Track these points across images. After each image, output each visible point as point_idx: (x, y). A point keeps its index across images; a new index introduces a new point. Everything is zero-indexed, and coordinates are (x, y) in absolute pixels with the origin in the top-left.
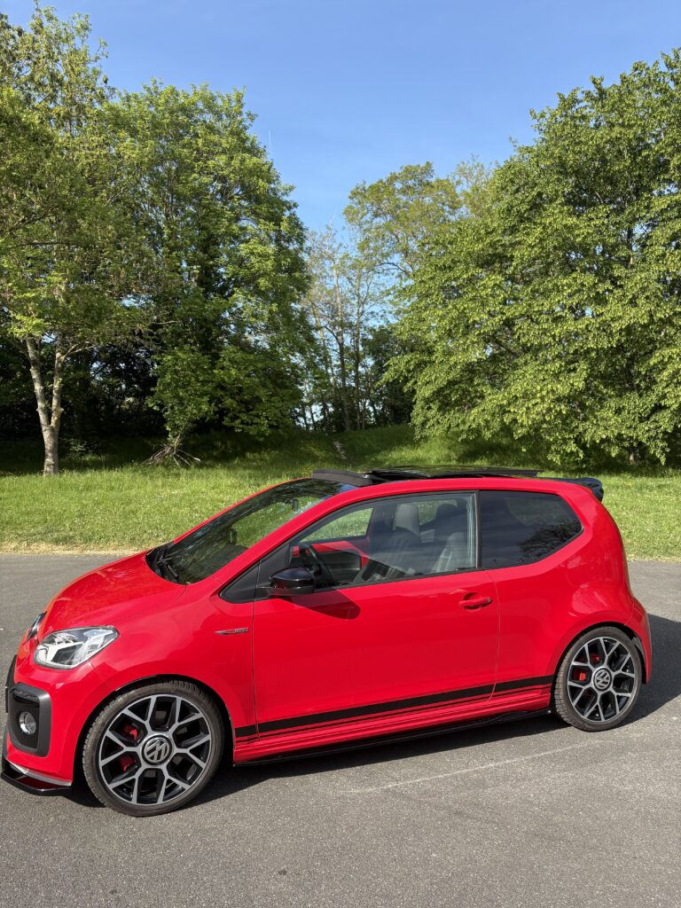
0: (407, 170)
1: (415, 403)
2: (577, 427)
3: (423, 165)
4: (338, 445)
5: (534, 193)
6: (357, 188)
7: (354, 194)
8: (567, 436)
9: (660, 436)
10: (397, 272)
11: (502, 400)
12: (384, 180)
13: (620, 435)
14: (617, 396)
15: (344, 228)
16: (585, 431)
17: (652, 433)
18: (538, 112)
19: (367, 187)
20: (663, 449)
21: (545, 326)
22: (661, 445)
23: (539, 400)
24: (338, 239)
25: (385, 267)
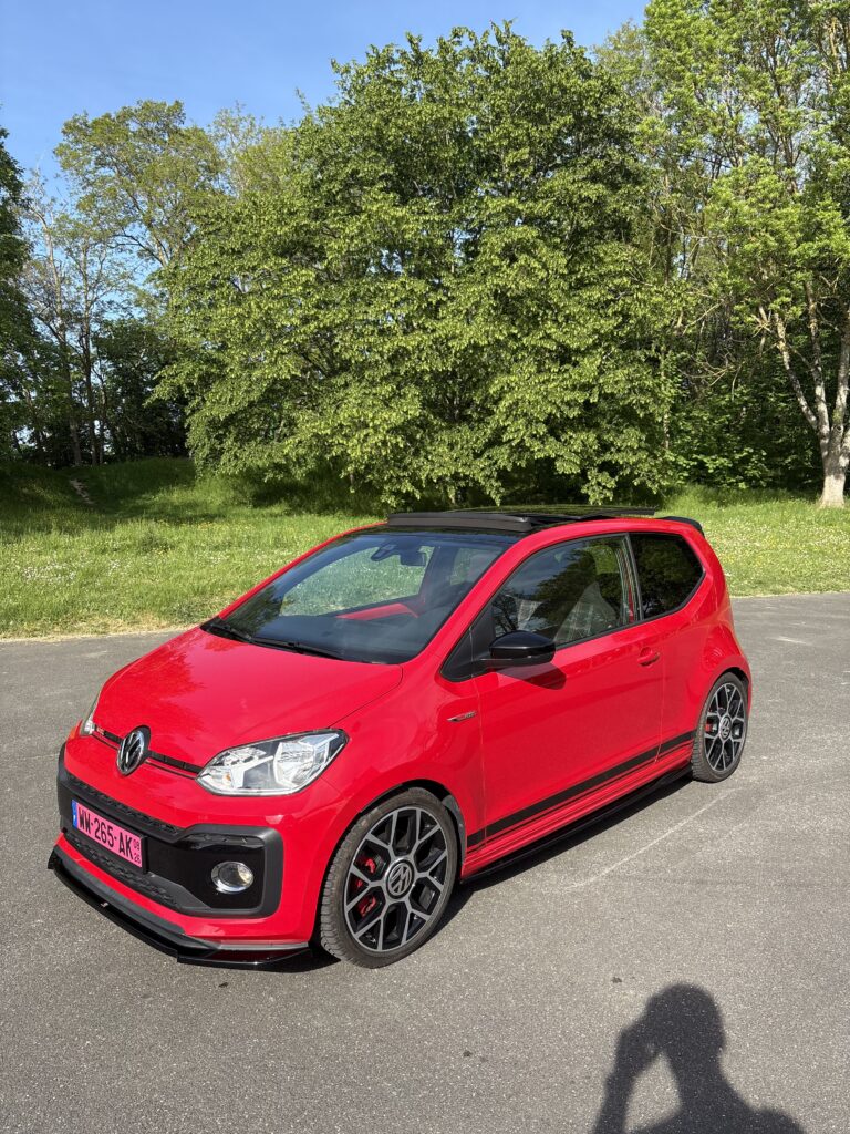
0: (146, 107)
1: (188, 429)
2: (410, 464)
3: (170, 104)
4: (76, 484)
5: (348, 170)
6: (76, 121)
7: (70, 128)
8: (401, 474)
9: (495, 474)
10: (137, 249)
11: (325, 429)
12: (113, 116)
13: (457, 473)
14: (447, 428)
15: (58, 176)
16: (419, 468)
17: (487, 472)
18: (342, 64)
19: (90, 122)
20: (497, 489)
21: (372, 339)
22: (495, 484)
23: (371, 430)
24: (50, 190)
25: (119, 240)
